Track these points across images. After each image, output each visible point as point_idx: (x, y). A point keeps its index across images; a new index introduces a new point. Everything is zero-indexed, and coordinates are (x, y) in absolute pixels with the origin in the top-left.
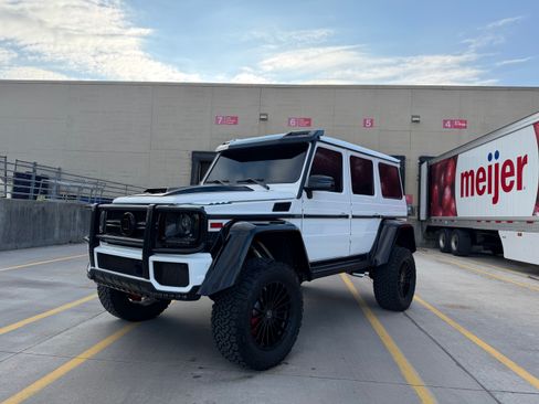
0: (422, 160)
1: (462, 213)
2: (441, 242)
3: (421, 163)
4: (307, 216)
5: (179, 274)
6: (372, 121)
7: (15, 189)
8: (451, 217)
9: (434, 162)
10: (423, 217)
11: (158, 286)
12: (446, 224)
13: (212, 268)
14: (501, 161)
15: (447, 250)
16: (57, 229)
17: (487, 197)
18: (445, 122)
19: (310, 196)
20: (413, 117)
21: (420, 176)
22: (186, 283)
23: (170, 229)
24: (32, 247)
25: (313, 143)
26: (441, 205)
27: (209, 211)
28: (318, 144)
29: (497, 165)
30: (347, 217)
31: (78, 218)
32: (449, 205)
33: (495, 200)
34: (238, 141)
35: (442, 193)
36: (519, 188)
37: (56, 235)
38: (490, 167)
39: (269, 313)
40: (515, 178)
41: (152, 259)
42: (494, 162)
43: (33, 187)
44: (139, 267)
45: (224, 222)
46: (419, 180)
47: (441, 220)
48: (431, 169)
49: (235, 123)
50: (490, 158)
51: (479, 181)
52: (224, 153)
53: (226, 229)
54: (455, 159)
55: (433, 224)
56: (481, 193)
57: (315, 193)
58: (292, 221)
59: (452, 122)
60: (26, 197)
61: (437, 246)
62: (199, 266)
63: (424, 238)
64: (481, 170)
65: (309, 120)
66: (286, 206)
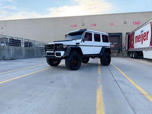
0: (127, 33)
1: (135, 47)
2: (131, 55)
3: (126, 35)
4: (83, 46)
5: (59, 54)
6: (113, 24)
7: (25, 45)
8: (133, 49)
9: (129, 34)
10: (127, 49)
11: (56, 56)
12: (132, 50)
13: (64, 54)
14: (143, 33)
15: (132, 57)
16: (36, 54)
17: (141, 42)
18: (134, 22)
19: (84, 42)
20: (124, 22)
21: (126, 38)
22: (61, 56)
23: (58, 47)
24: (31, 58)
25: (85, 31)
26: (131, 45)
27: (64, 44)
28: (86, 31)
29: (143, 34)
30: (93, 46)
31: (40, 52)
32: (133, 46)
33: (142, 43)
34: (71, 32)
35: (131, 42)
36: (147, 40)
37: (36, 55)
38: (141, 34)
39: (75, 61)
40: (146, 37)
41: (55, 52)
42: (142, 33)
43: (29, 46)
44: (53, 54)
45: (67, 46)
46: (126, 39)
47: (131, 50)
48: (129, 36)
49: (76, 27)
50: (141, 32)
51: (139, 38)
52: (69, 34)
53: (67, 47)
54: (134, 33)
55: (129, 51)
56: (139, 42)
57: (85, 41)
58: (80, 46)
59: (136, 22)
60: (28, 47)
61: (130, 57)
62: (62, 53)
63: (127, 55)
64: (139, 35)
65: (96, 24)
66: (79, 44)
